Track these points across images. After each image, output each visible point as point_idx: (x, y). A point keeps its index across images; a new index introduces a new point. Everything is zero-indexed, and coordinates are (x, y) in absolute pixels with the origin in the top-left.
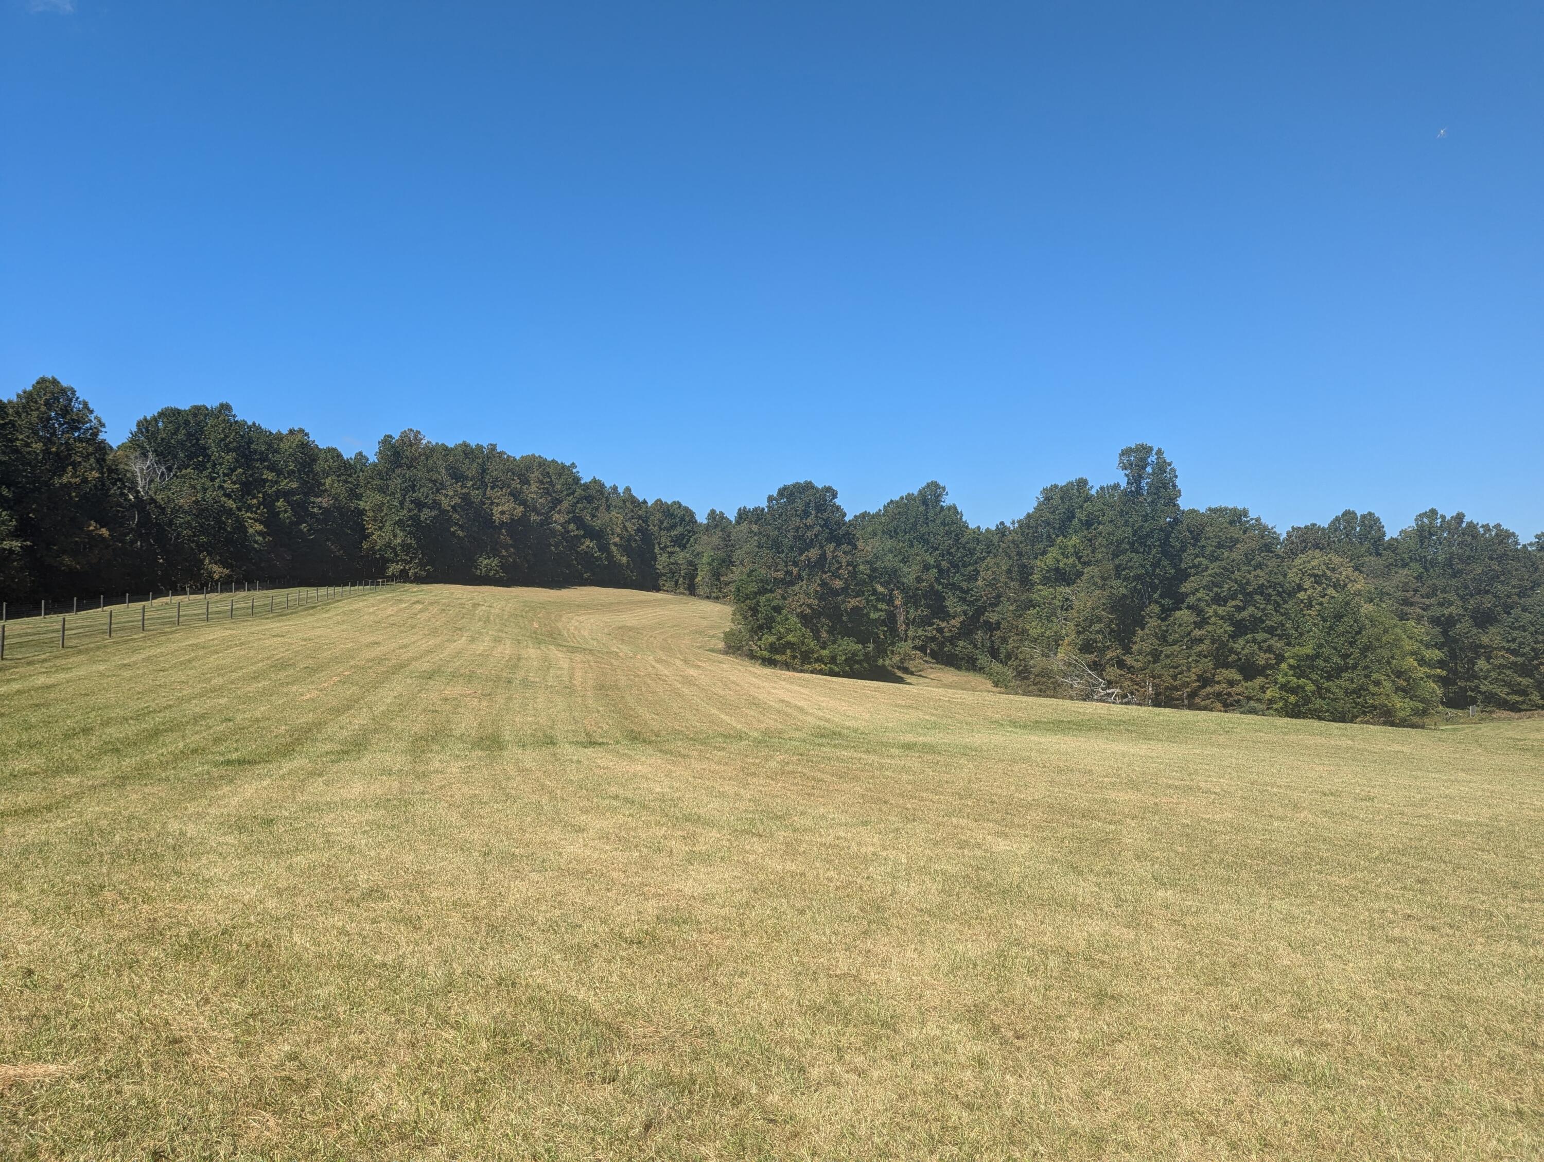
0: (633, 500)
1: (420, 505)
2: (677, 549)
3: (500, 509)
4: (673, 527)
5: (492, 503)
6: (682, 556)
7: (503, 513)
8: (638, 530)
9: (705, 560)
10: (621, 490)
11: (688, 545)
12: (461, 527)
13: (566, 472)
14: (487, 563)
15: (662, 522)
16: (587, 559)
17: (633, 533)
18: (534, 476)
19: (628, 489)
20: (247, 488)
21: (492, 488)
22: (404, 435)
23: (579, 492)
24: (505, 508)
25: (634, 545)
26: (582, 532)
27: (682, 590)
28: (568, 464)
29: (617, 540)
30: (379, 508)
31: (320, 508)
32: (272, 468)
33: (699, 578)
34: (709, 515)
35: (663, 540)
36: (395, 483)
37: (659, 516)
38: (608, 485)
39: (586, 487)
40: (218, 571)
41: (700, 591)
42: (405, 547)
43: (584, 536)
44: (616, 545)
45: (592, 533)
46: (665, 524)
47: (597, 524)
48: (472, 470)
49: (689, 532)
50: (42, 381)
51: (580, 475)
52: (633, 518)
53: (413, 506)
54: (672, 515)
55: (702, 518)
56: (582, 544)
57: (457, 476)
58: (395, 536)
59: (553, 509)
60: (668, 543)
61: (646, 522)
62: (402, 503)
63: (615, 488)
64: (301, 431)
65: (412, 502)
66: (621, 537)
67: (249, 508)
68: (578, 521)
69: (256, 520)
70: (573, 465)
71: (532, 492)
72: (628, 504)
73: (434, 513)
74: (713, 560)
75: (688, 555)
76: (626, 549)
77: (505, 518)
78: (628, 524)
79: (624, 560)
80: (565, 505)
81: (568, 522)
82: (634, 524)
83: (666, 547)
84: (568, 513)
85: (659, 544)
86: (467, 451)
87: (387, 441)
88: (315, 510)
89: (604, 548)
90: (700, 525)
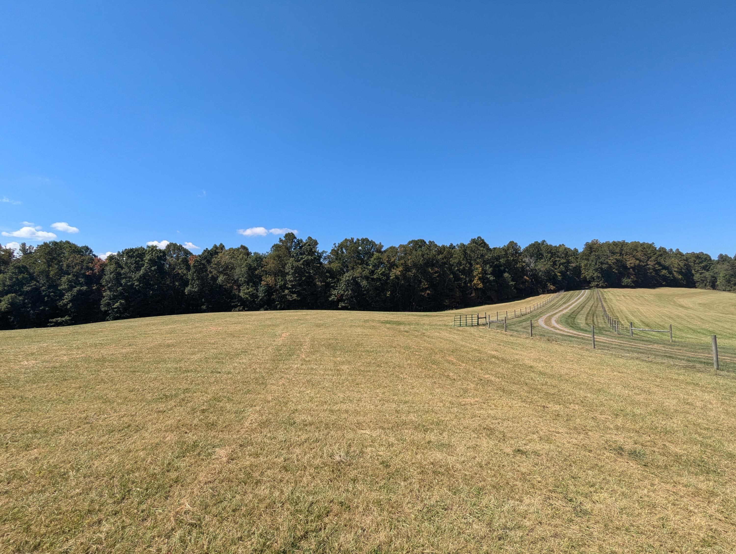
0: (681, 254)
1: (602, 263)
2: (703, 271)
3: (630, 262)
4: (701, 262)
5: (626, 260)
6: (707, 274)
7: (631, 263)
8: (685, 265)
9: (721, 275)
10: (674, 250)
11: (710, 269)
12: (616, 270)
13: (650, 246)
14: (625, 281)
15: (695, 261)
16: (665, 278)
17: (682, 266)
18: (639, 249)
19: (678, 250)
20: (554, 263)
21: (625, 255)
22: (593, 241)
23: (658, 253)
24: (631, 262)
25: (683, 271)
26: (661, 268)
27: (709, 287)
28: (650, 243)
29: (676, 270)
30: (586, 265)
31: (572, 267)
32: (558, 257)
33: (718, 283)
34: (719, 256)
35: (696, 268)
36: (592, 257)
37: (694, 258)
38: (668, 249)
39: (660, 251)
40: (552, 287)
41: (719, 287)
42: (598, 277)
43: (662, 269)
44: (675, 271)
45: (665, 268)
46: (697, 261)
47: (667, 264)
48: (618, 250)
49: (710, 264)
50: (511, 242)
51: (656, 246)
52: (681, 260)
53: (600, 264)
54: (700, 258)
55: (715, 257)
56: (662, 272)
57: (613, 253)
58: (594, 274)
59: (648, 260)
60: (699, 269)
61: (687, 260)
62: (596, 264)
63: (671, 250)
64: (563, 245)
65: (599, 263)
66: (678, 268)
67: (556, 269)
68: (659, 264)
69: (558, 272)
70: (653, 243)
71: (639, 255)
72: (678, 255)
73: (607, 266)
74: (726, 275)
75: (711, 274)
76: (680, 273)
77: (632, 265)
78: (680, 263)
79: (680, 277)
80: (653, 258)
81: (655, 264)
82: (682, 263)
83: (698, 271)
84: (655, 261)
85: (695, 269)
86: (615, 244)
87: (587, 244)
88: (571, 268)
89: (670, 273)
90: (714, 260)
